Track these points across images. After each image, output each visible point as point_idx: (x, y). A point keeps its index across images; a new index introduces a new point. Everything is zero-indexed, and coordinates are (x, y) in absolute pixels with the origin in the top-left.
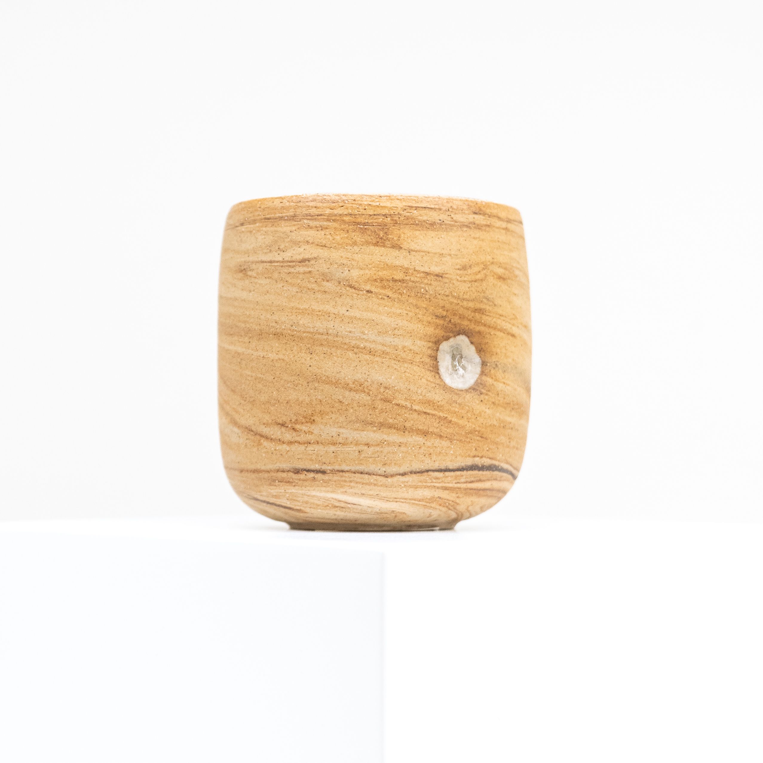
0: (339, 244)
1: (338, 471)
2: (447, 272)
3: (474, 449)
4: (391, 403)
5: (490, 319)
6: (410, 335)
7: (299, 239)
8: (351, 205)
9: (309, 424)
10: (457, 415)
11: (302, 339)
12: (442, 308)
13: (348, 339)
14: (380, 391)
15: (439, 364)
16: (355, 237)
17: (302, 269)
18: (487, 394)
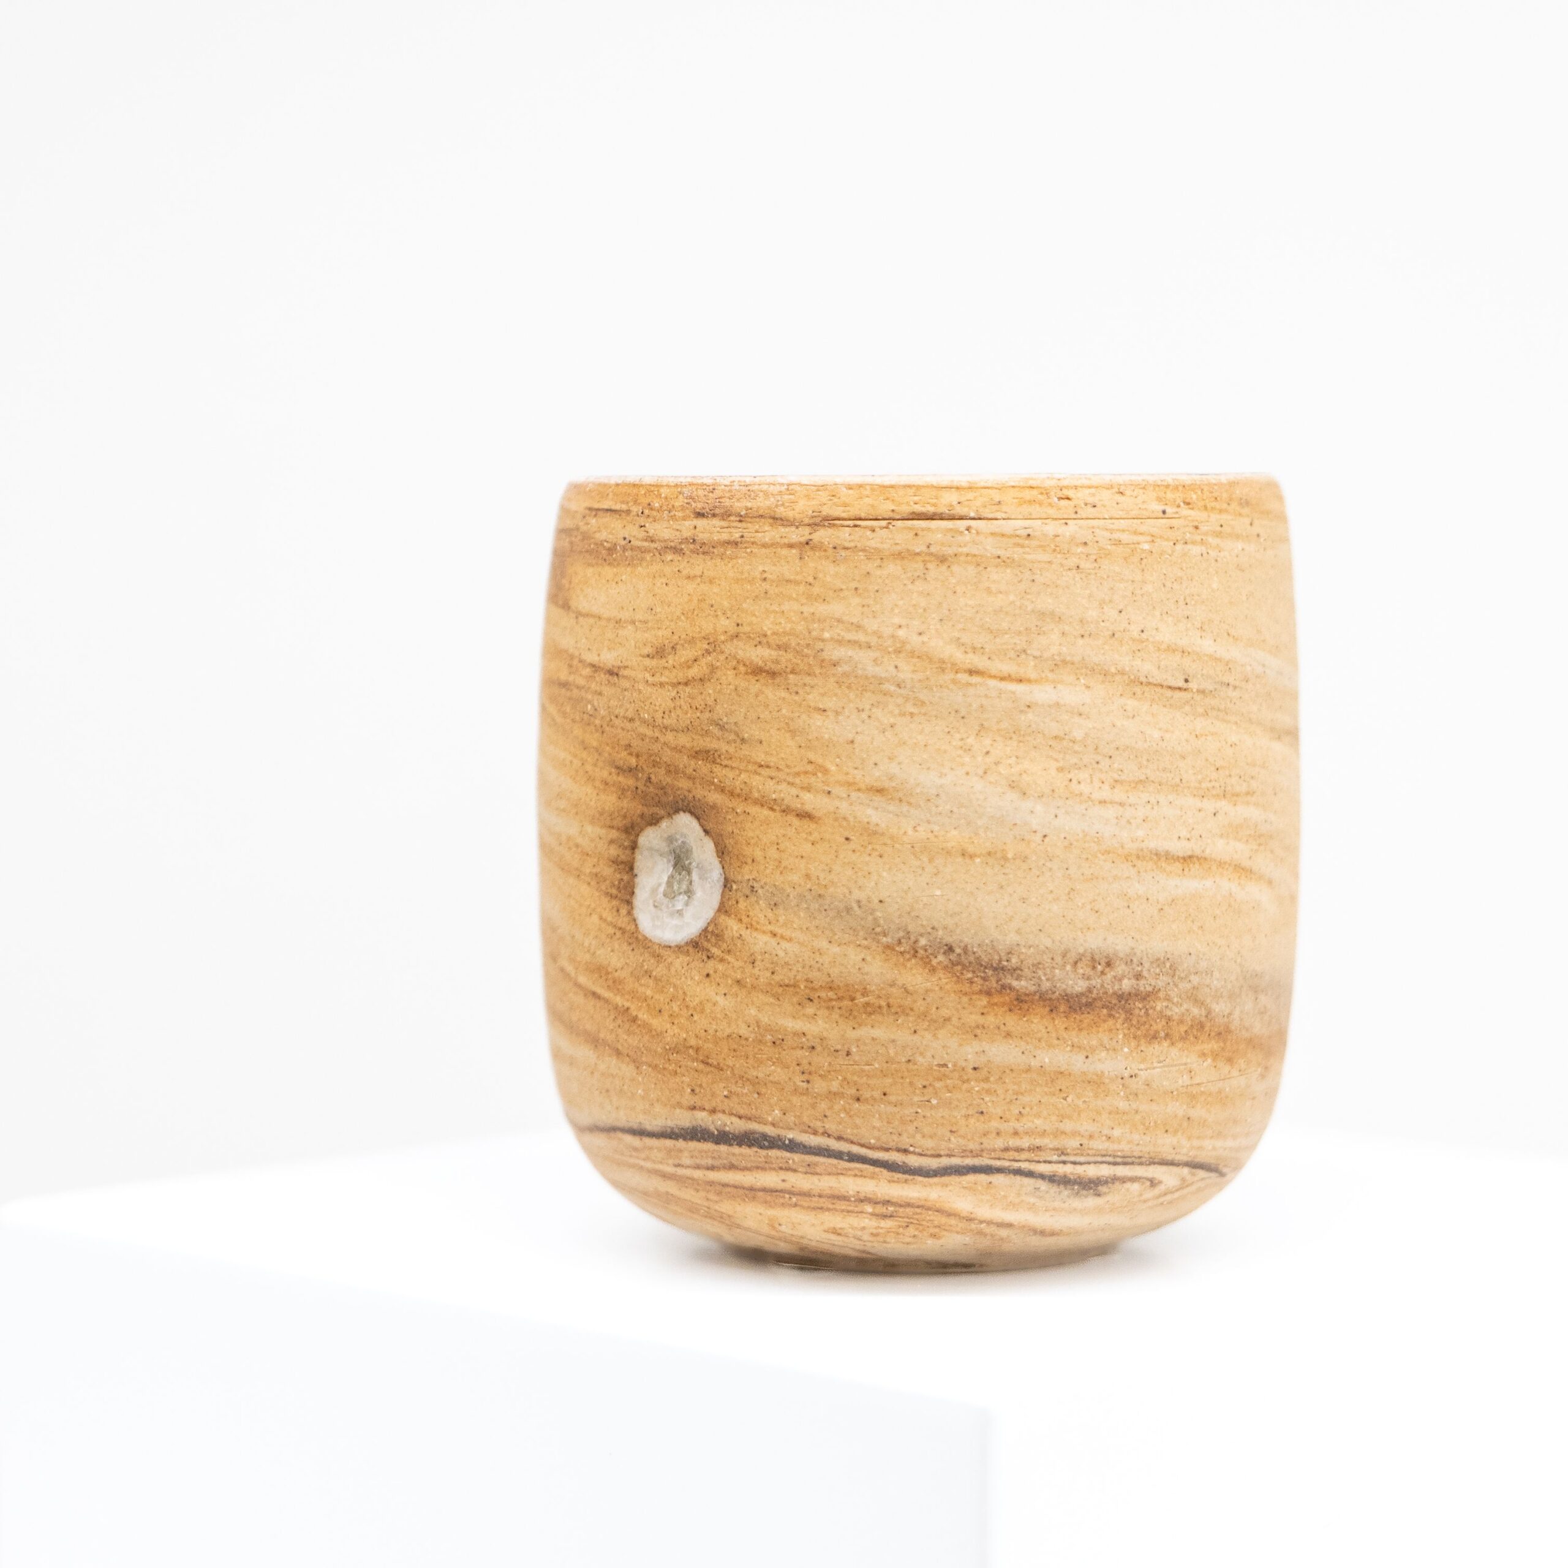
2: (626, 665)
3: (689, 1090)
5: (731, 774)
10: (648, 1005)
12: (626, 750)
15: (637, 880)
18: (722, 960)
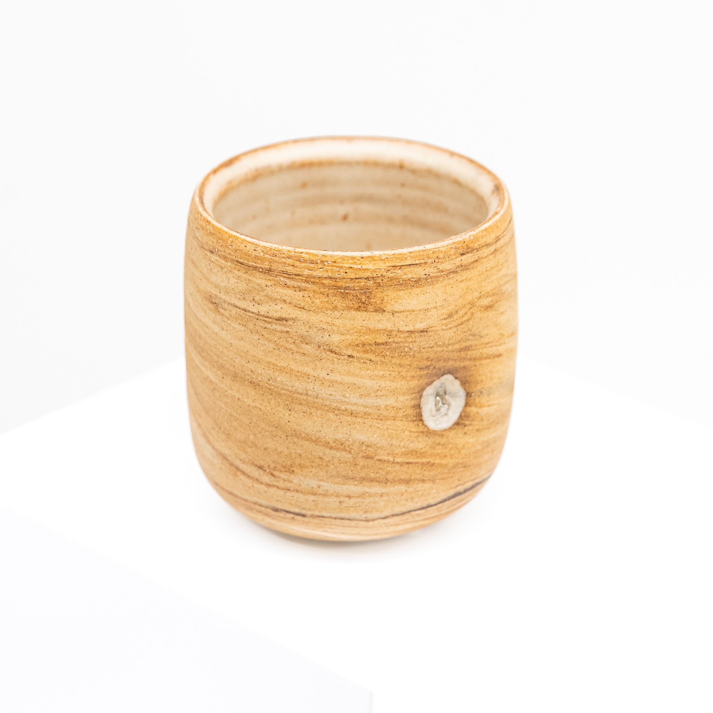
0: (318, 308)
1: (319, 516)
2: (432, 326)
3: (457, 480)
4: (373, 459)
5: (476, 352)
6: (393, 394)
7: (275, 295)
8: (331, 268)
9: (288, 474)
11: (280, 395)
12: (426, 360)
13: (328, 402)
14: (362, 450)
16: (336, 301)
17: (279, 328)
18: (470, 425)
